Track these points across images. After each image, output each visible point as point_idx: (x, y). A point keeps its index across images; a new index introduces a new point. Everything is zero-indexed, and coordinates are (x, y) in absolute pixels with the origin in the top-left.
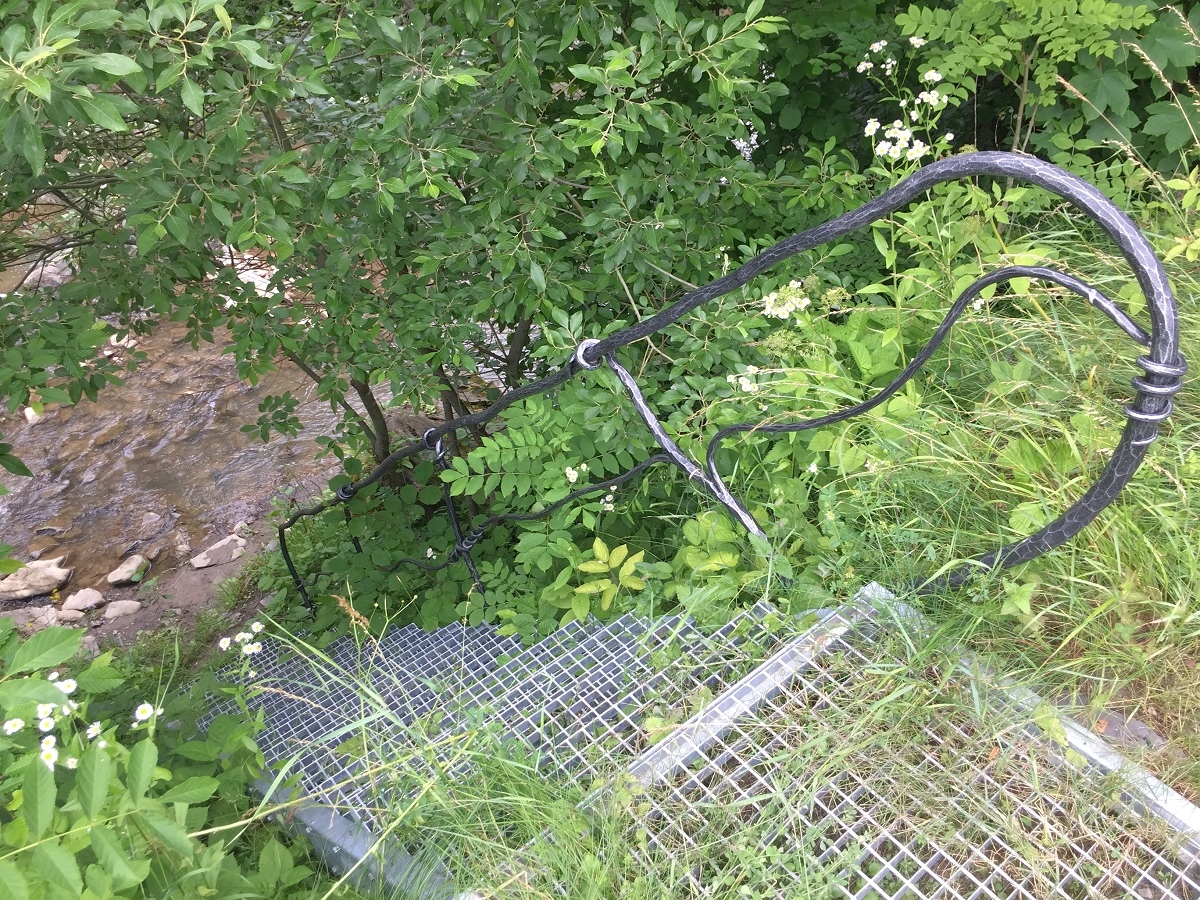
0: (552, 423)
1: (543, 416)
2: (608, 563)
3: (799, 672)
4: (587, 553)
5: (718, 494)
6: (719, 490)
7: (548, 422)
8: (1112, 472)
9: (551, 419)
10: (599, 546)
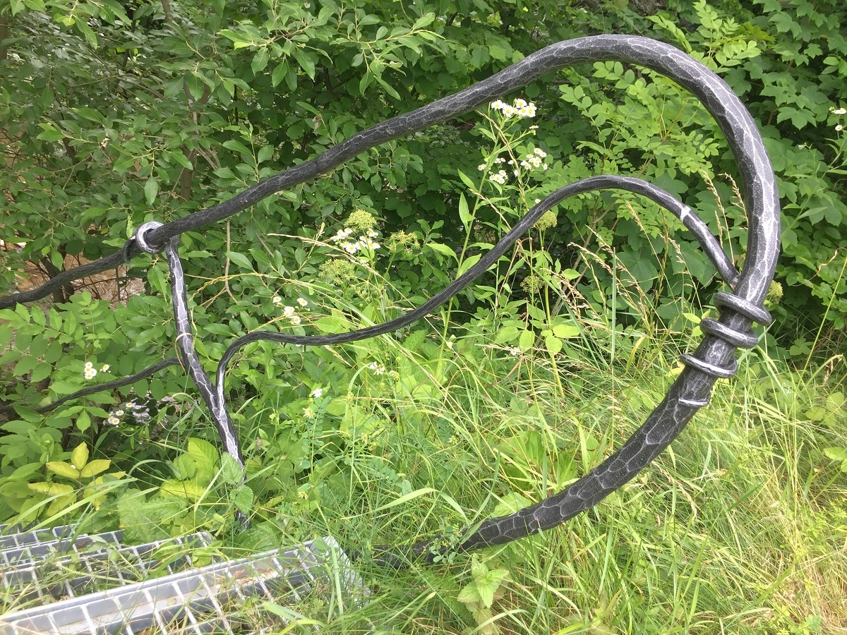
0: (100, 322)
1: (93, 311)
2: (80, 471)
3: (191, 605)
4: (66, 455)
5: (214, 408)
6: (217, 404)
7: (96, 319)
8: (642, 438)
9: (99, 318)
10: (81, 451)
